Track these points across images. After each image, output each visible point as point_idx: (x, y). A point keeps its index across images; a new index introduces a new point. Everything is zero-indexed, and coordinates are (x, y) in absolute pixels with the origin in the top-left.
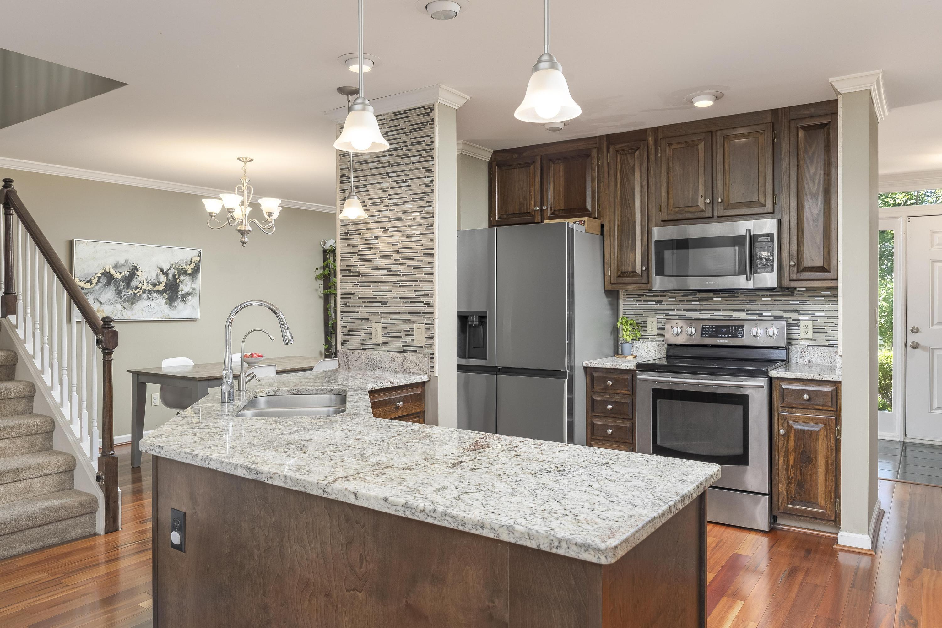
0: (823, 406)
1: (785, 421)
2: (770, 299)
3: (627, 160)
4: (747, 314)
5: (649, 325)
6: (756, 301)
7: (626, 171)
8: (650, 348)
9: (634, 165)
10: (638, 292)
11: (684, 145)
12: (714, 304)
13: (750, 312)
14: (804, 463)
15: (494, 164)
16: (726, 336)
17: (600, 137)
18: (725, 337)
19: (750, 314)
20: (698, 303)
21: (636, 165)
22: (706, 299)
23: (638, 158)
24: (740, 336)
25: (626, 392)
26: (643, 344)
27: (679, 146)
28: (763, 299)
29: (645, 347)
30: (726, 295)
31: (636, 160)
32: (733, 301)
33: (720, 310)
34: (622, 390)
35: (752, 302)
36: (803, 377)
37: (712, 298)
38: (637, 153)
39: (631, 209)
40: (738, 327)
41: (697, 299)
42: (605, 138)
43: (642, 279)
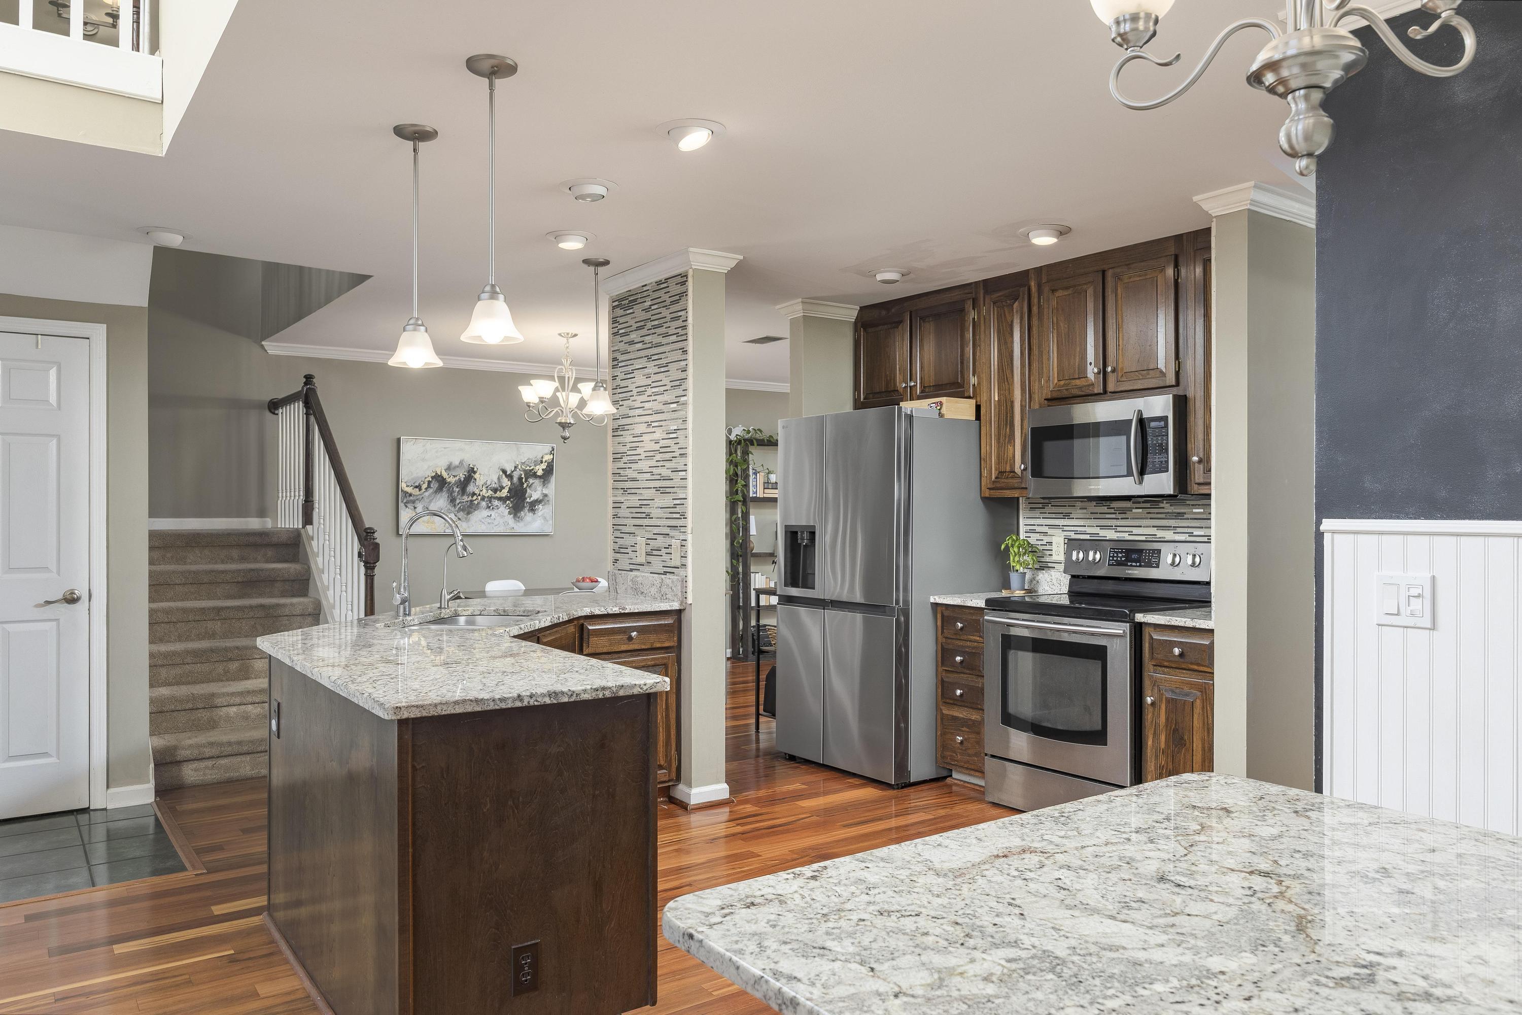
0: (1198, 665)
1: (1154, 685)
2: (1202, 510)
3: (1005, 315)
4: (1174, 533)
5: (1054, 547)
6: (1185, 513)
7: (1003, 331)
8: (1054, 581)
9: (1012, 322)
11: (1070, 291)
12: (1133, 518)
13: (1179, 530)
14: (1176, 747)
15: (859, 325)
16: (1138, 564)
17: (976, 283)
18: (1136, 566)
19: (1178, 533)
20: (1113, 516)
21: (1015, 321)
22: (1123, 511)
23: (1017, 311)
24: (1154, 565)
25: (978, 638)
26: (1046, 575)
27: (1066, 293)
28: (1194, 510)
29: (1049, 580)
30: (1148, 505)
31: (1015, 314)
32: (1157, 513)
33: (1141, 527)
34: (973, 635)
35: (1179, 516)
37: (1130, 509)
38: (1016, 305)
39: (1009, 384)
40: (1154, 550)
41: (1112, 511)
42: (981, 285)
43: (1021, 483)
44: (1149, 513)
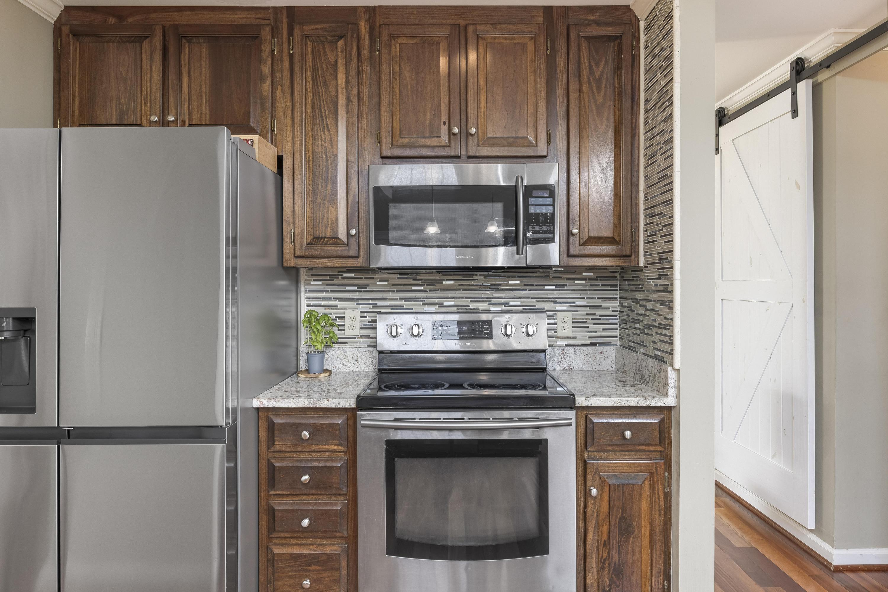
0: (648, 445)
1: (595, 474)
2: (518, 282)
3: (325, 52)
4: (489, 304)
5: (347, 322)
6: (500, 285)
7: (323, 70)
8: (350, 358)
9: (336, 61)
10: (330, 272)
11: (416, 41)
12: (444, 290)
13: (493, 301)
14: (622, 536)
15: (66, 29)
16: (468, 336)
17: (276, 10)
18: (466, 338)
19: (493, 304)
20: (421, 288)
21: (340, 61)
22: (432, 283)
23: (342, 51)
24: (486, 336)
25: (335, 447)
26: (338, 352)
27: (410, 41)
28: (510, 282)
29: (342, 357)
30: (460, 277)
31: (339, 53)
32: (471, 285)
33: (452, 298)
34: (328, 445)
35: (495, 287)
36: (623, 404)
37: (441, 281)
38: (341, 43)
39: (330, 134)
40: (484, 322)
41: (419, 283)
42: (284, 12)
43: (349, 250)
44: (462, 285)
